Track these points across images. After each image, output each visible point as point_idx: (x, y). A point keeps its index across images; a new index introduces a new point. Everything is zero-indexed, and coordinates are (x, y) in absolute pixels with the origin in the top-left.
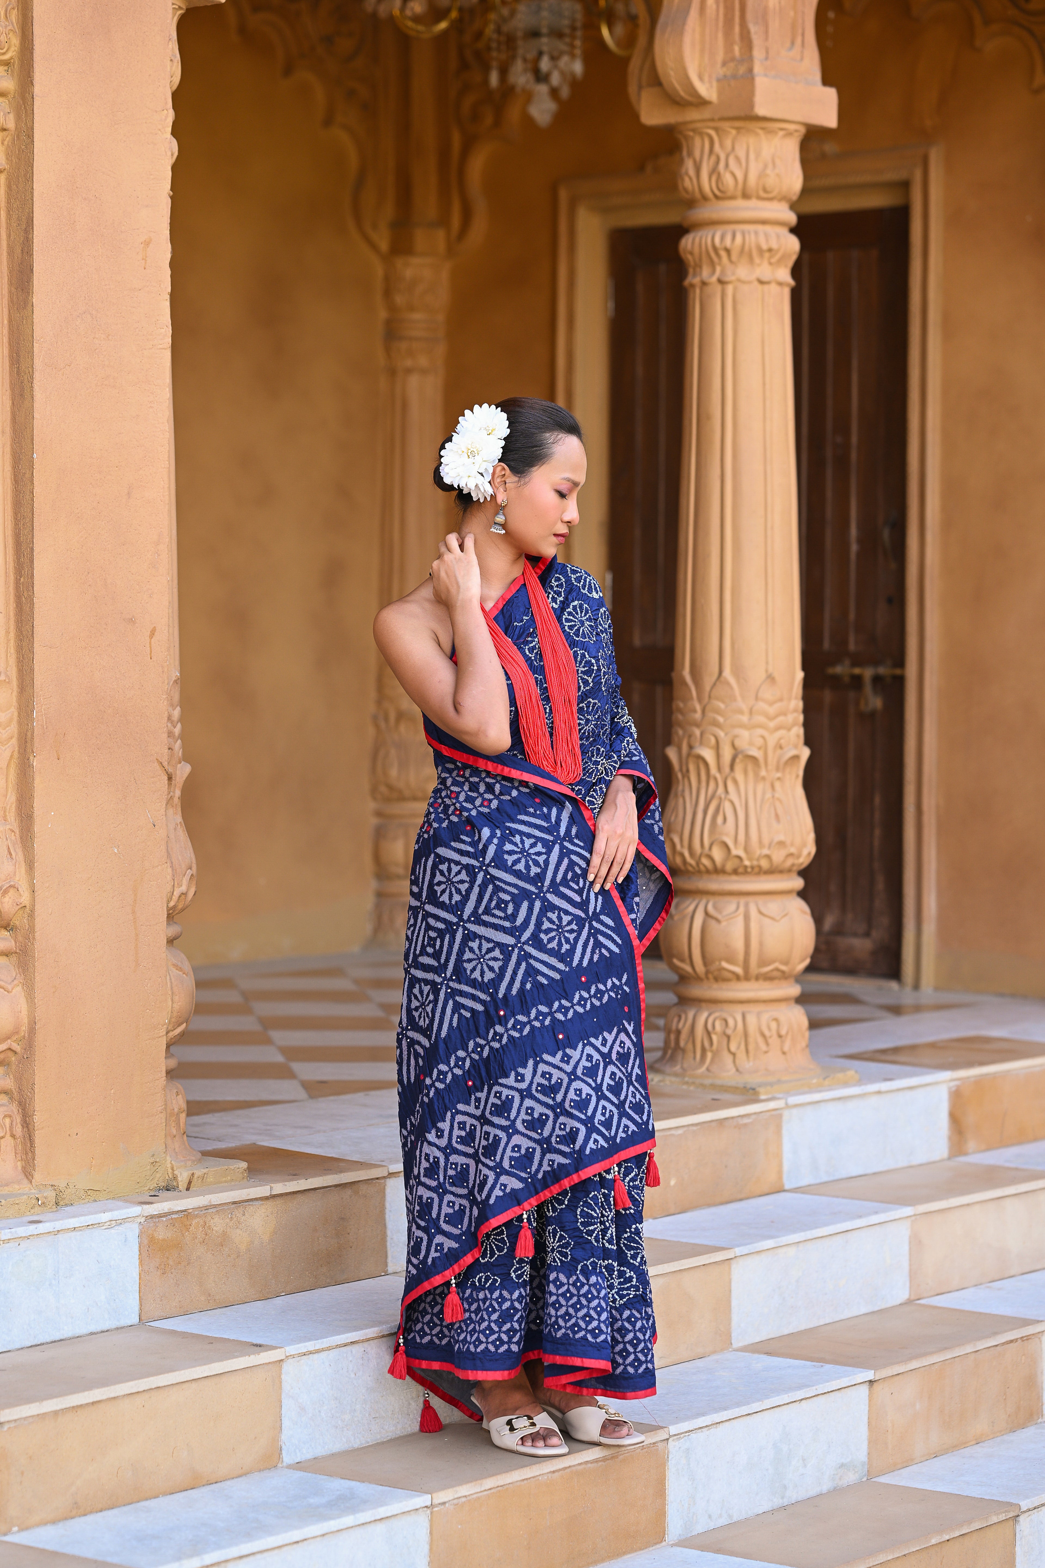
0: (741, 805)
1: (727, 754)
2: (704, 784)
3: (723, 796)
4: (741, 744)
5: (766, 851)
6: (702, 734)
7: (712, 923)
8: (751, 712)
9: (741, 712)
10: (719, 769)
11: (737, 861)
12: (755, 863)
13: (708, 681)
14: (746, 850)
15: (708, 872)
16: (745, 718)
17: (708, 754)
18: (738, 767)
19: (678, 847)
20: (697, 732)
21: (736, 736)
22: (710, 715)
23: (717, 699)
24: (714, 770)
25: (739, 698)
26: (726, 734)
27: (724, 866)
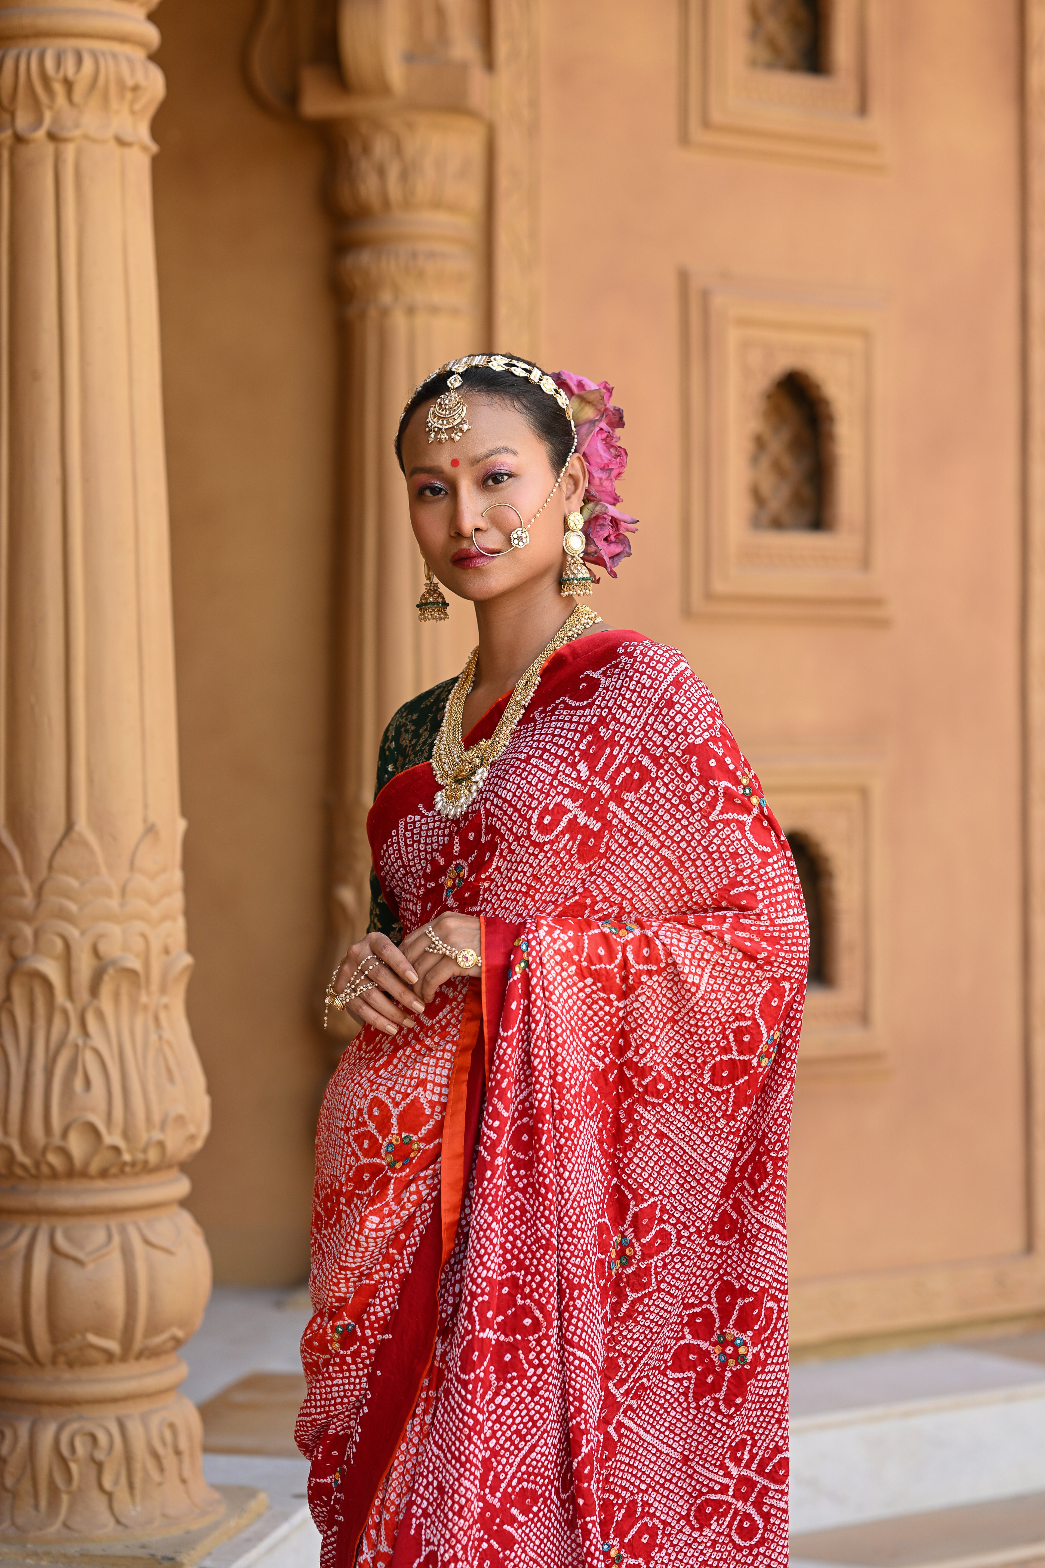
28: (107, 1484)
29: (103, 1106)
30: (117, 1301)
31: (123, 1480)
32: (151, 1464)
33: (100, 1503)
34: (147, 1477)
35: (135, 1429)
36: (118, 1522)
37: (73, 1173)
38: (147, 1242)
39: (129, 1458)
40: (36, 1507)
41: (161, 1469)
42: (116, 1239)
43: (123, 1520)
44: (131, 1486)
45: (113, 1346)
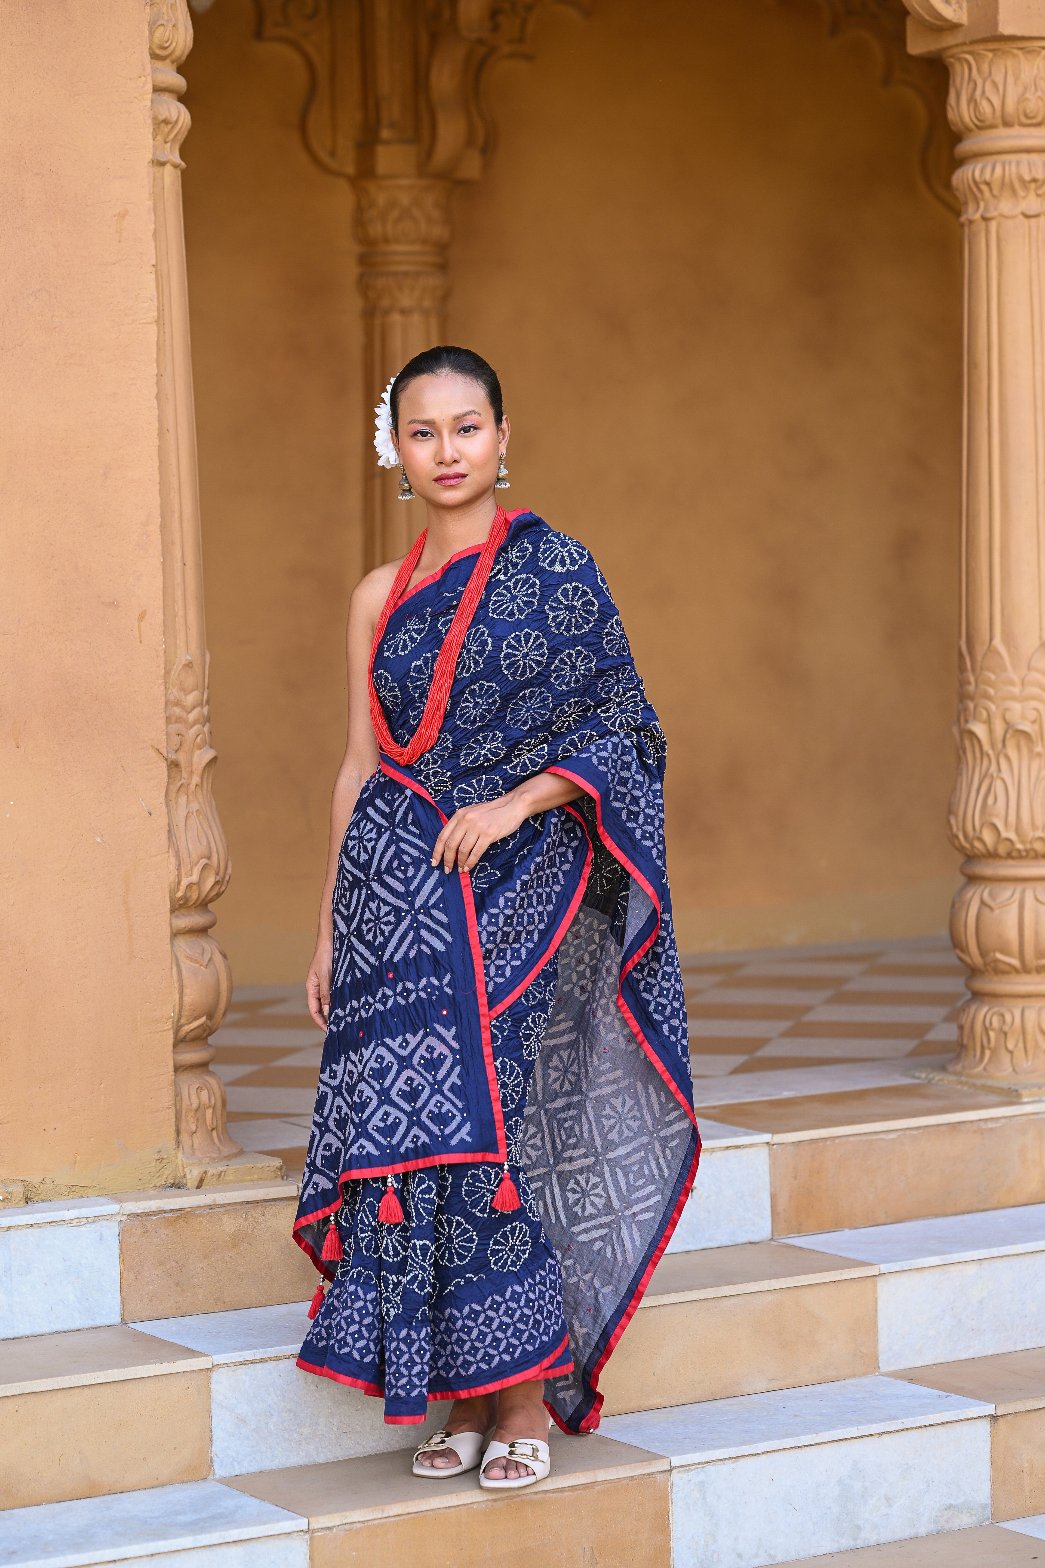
1: (999, 728)
2: (978, 763)
3: (995, 775)
4: (1012, 718)
5: (1039, 834)
6: (976, 708)
8: (1023, 683)
9: (1012, 683)
11: (1009, 844)
12: (1028, 846)
13: (981, 651)
14: (1017, 832)
15: (982, 856)
16: (1016, 690)
17: (981, 731)
18: (1010, 743)
20: (972, 705)
21: (1007, 709)
22: (982, 686)
23: (988, 669)
24: (987, 748)
25: (1009, 668)
26: (997, 707)
27: (996, 850)
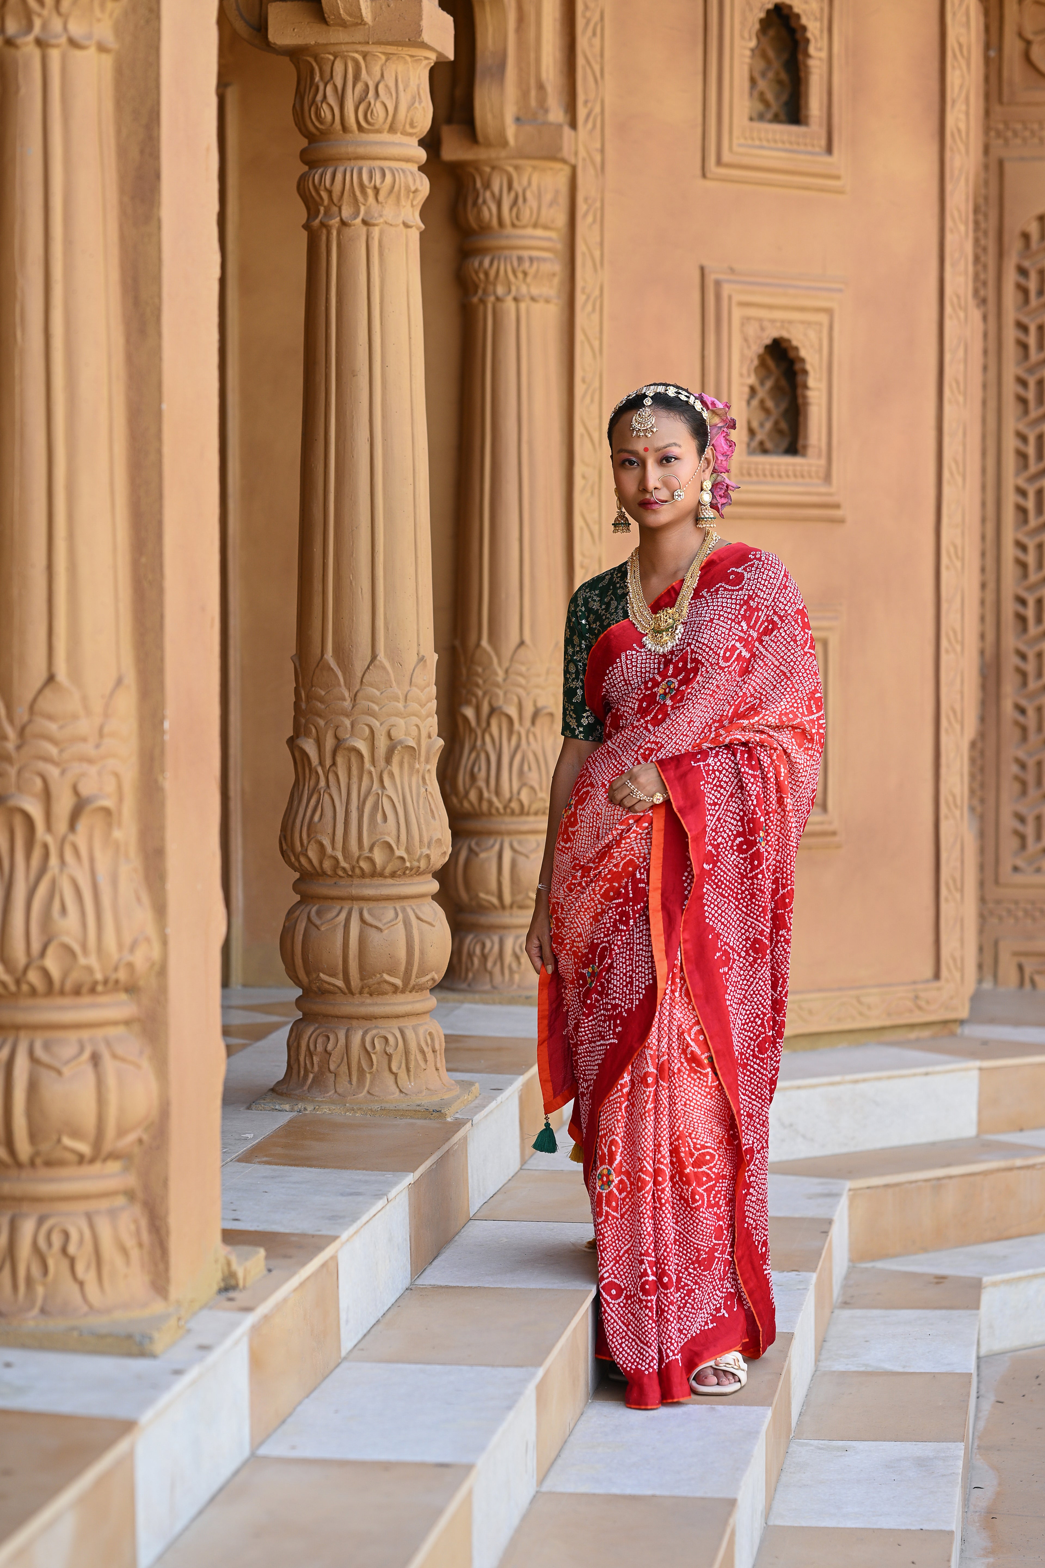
0: (399, 802)
1: (382, 744)
2: (355, 779)
4: (399, 734)
5: (426, 851)
6: (352, 725)
7: (373, 933)
9: (397, 699)
10: (373, 762)
11: (398, 863)
12: (416, 864)
13: (359, 666)
14: (407, 850)
15: (363, 875)
16: (400, 705)
17: (362, 746)
18: (395, 760)
19: (329, 850)
20: (347, 722)
21: (392, 726)
22: (363, 703)
23: (371, 685)
24: (367, 765)
25: (394, 684)
26: (381, 724)
27: (384, 868)
28: (394, 1069)
29: (394, 832)
30: (402, 954)
31: (403, 1065)
32: (419, 1057)
33: (390, 1079)
34: (417, 1065)
35: (410, 1034)
36: (401, 1091)
37: (375, 874)
38: (418, 918)
39: (407, 1052)
40: (350, 1082)
41: (426, 1061)
42: (401, 916)
43: (403, 1090)
44: (408, 1070)
45: (398, 982)
